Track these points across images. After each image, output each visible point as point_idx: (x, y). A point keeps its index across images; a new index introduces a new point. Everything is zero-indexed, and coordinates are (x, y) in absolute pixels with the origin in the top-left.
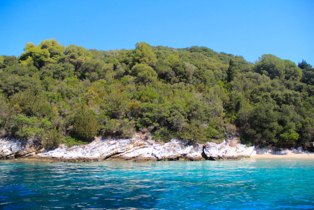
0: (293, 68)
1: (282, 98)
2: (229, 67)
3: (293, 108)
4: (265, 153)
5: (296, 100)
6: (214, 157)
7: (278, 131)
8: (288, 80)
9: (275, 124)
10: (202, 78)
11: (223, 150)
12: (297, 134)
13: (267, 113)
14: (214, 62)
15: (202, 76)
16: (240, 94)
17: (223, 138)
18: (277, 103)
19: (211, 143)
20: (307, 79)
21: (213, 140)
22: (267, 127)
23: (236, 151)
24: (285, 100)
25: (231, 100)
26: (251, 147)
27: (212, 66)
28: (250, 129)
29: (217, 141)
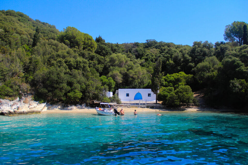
0: (90, 41)
1: (73, 64)
2: (35, 33)
3: (81, 73)
4: (55, 108)
5: (84, 67)
6: (4, 112)
7: (66, 90)
8: (84, 50)
9: (65, 85)
10: (7, 40)
11: (15, 107)
12: (81, 93)
13: (58, 75)
14: (24, 27)
15: (8, 39)
16: (39, 58)
17: (17, 95)
18: (68, 68)
19: (4, 100)
20: (100, 50)
21: (6, 97)
22: (57, 87)
23: (29, 107)
24: (76, 66)
25: (30, 63)
26: (43, 104)
27: (21, 31)
28: (43, 89)
29: (10, 98)
